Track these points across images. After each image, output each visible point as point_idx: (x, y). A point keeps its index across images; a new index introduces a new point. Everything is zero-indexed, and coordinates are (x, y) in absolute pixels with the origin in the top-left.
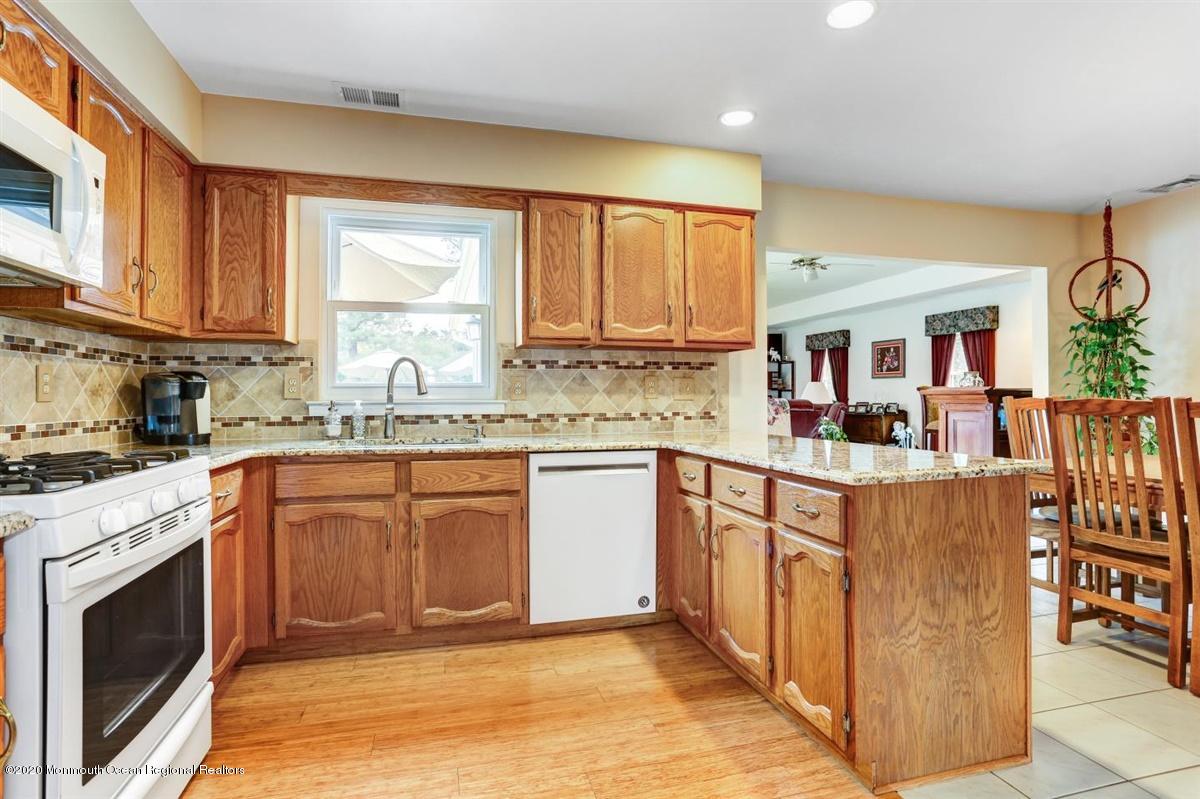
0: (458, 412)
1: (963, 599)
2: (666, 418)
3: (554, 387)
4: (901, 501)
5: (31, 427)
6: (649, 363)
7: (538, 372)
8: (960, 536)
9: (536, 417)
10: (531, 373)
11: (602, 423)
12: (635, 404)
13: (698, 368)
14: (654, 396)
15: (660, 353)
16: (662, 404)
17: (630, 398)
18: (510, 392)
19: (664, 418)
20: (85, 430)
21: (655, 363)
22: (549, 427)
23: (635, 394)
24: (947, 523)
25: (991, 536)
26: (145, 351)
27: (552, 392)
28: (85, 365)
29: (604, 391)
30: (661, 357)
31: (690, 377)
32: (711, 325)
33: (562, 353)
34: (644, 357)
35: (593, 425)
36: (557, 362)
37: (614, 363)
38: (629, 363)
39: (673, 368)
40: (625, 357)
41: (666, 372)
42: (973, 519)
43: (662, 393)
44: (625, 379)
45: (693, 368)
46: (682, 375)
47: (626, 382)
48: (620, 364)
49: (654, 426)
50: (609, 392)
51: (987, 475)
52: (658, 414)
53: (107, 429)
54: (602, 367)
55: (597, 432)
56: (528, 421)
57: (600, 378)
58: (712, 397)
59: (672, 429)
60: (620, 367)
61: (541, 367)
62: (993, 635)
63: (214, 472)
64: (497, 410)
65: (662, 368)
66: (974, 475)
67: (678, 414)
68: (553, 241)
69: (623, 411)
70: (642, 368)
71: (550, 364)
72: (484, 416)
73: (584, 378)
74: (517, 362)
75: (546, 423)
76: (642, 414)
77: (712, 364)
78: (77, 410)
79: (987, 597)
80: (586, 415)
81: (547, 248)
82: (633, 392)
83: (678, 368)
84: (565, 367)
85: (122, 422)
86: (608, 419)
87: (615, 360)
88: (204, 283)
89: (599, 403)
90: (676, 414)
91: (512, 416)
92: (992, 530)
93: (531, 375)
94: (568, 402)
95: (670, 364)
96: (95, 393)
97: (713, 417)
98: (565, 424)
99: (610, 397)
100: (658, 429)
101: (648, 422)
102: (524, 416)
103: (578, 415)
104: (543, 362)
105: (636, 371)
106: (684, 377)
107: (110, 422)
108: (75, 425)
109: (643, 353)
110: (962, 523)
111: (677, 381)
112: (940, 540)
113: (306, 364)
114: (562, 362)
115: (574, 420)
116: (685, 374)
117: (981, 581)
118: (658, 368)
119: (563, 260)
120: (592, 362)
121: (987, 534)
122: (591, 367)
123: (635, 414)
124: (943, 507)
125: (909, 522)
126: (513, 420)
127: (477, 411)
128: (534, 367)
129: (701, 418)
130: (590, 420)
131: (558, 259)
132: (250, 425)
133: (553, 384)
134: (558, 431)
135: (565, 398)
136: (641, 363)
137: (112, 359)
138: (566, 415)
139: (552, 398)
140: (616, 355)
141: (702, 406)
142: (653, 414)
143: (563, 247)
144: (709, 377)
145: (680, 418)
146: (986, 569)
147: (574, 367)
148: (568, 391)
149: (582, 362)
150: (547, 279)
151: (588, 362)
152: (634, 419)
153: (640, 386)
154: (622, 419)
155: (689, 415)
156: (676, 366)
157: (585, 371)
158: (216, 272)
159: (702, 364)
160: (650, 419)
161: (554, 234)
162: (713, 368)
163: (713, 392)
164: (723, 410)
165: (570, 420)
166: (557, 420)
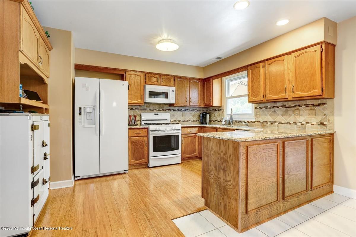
0: (246, 120)
1: (223, 173)
2: (303, 124)
3: (267, 114)
4: (210, 142)
5: (182, 120)
6: (296, 105)
7: (263, 110)
8: (222, 155)
9: (262, 122)
10: (261, 110)
11: (280, 125)
12: (291, 119)
13: (317, 106)
14: (299, 116)
15: (301, 101)
16: (301, 119)
17: (289, 117)
18: (256, 115)
19: (302, 124)
20: (191, 121)
21: (298, 105)
22: (266, 125)
23: (291, 116)
24: (219, 151)
25: (230, 158)
26: (205, 109)
27: (266, 115)
28: (192, 112)
29: (281, 115)
30: (301, 103)
31: (313, 109)
32: (303, 91)
33: (269, 104)
34: (295, 103)
35: (278, 125)
36: (267, 107)
37: (284, 106)
38: (289, 105)
39: (306, 106)
40: (288, 104)
41: (303, 108)
42: (225, 151)
43: (302, 115)
44: (288, 111)
45: (315, 106)
46: (310, 109)
47: (288, 112)
48: (286, 106)
49: (299, 127)
50: (282, 115)
51: (221, 139)
52: (300, 123)
53: (196, 121)
54: (280, 108)
55: (279, 127)
56: (260, 123)
57: (280, 111)
58: (324, 117)
59: (305, 128)
60: (286, 107)
61: (264, 109)
62: (230, 187)
63: (182, 127)
64: (254, 120)
65: (302, 107)
66: (217, 138)
67: (308, 123)
68: (254, 76)
69: (287, 121)
70: (294, 107)
71: (266, 107)
72: (251, 121)
73: (275, 111)
74: (258, 107)
75: (265, 124)
76: (294, 122)
77: (325, 104)
78: (190, 118)
79: (228, 175)
80: (276, 122)
81: (252, 78)
82: (290, 115)
83: (308, 106)
84: (270, 108)
85: (200, 120)
86: (282, 124)
87: (284, 105)
88: (204, 98)
89: (279, 118)
90: (307, 123)
91: (257, 122)
92: (230, 156)
93: (261, 111)
94: (271, 118)
95: (305, 105)
96: (194, 116)
97: (325, 125)
98: (270, 124)
99: (283, 117)
100: (300, 128)
101: (296, 125)
102: (260, 122)
103: (273, 122)
104: (264, 107)
105: (292, 108)
106: (311, 110)
107: (197, 120)
108: (189, 120)
109: (294, 102)
110: (223, 152)
111: (307, 111)
112: (218, 154)
113: (222, 110)
114: (269, 107)
115: (272, 123)
116: (311, 108)
117: (227, 170)
118: (300, 107)
119: (256, 80)
120: (277, 106)
121: (229, 157)
122: (277, 108)
123: (291, 122)
124: (218, 146)
125: (212, 148)
126: (257, 123)
127: (250, 120)
128: (262, 109)
129: (319, 125)
130: (277, 123)
131: (255, 81)
132: (216, 121)
133: (266, 113)
134: (268, 126)
135: (270, 117)
136: (293, 105)
137: (197, 111)
138: (270, 122)
139: (266, 117)
140: (285, 103)
141: (319, 120)
142: (298, 123)
143: (256, 77)
144: (323, 109)
145: (309, 124)
146: (228, 167)
147: (272, 108)
148: (271, 115)
149: (274, 106)
150: (252, 86)
151: (276, 106)
152: (291, 124)
153: (293, 113)
154: (287, 124)
155: (313, 123)
156: (307, 106)
157: (276, 109)
158: (206, 96)
159: (319, 104)
160: (297, 124)
161: (254, 74)
162: (324, 105)
163: (325, 115)
164: (330, 122)
165: (271, 123)
166: (268, 123)
